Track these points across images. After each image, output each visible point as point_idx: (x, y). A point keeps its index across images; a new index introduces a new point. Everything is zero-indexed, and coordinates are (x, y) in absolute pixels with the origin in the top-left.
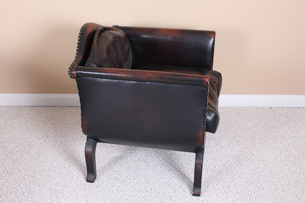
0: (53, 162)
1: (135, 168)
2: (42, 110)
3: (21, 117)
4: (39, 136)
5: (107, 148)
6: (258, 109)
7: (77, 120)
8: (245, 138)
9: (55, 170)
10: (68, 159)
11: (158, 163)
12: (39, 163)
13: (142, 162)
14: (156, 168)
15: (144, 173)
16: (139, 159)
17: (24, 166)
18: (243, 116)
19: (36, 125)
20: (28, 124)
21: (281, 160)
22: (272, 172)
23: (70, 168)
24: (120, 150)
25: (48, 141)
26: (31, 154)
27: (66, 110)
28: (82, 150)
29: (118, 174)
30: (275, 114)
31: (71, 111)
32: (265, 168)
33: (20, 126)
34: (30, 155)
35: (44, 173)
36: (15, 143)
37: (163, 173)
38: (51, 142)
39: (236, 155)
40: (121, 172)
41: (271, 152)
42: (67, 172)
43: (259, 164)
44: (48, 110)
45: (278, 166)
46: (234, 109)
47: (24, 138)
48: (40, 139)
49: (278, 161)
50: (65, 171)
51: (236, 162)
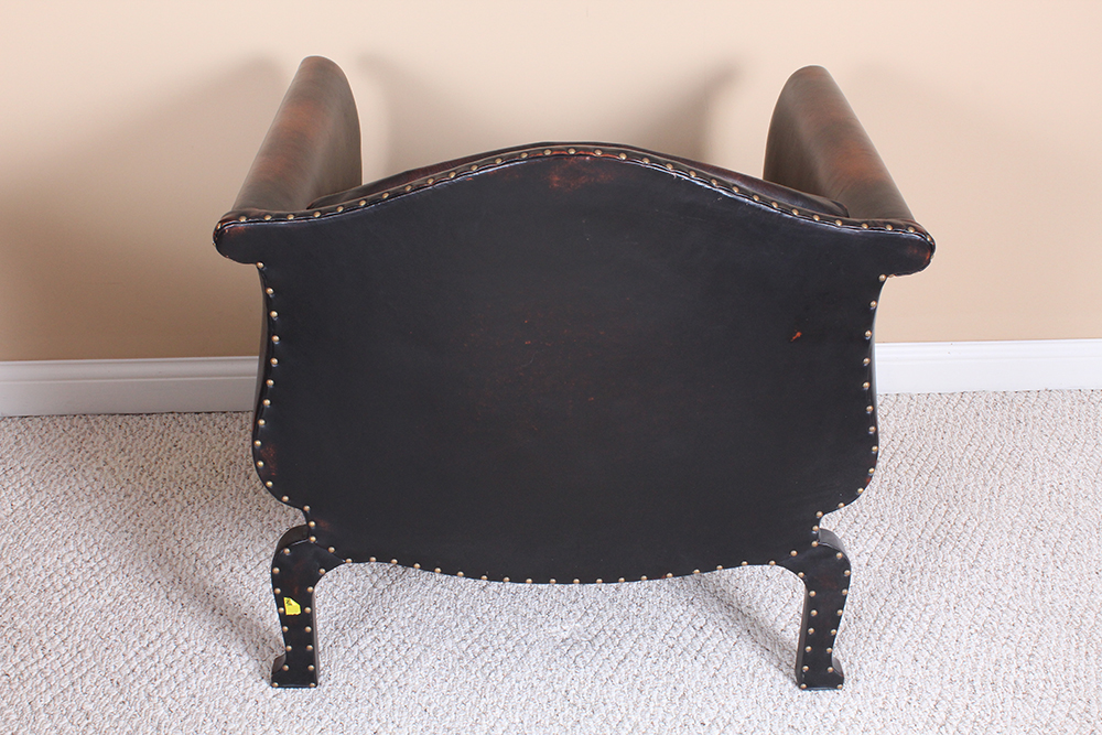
1: (666, 685)
2: (178, 428)
3: (94, 466)
4: (201, 553)
5: (517, 601)
6: (1086, 399)
8: (1078, 532)
9: (316, 716)
10: (362, 660)
11: (756, 660)
12: (235, 682)
13: (689, 659)
14: (756, 683)
15: (711, 711)
16: (671, 643)
17: (169, 701)
18: (1036, 432)
19: (173, 502)
20: (133, 499)
23: (382, 704)
24: (575, 607)
25: (247, 577)
26: (186, 640)
28: (410, 615)
29: (599, 722)
33: (100, 510)
34: (186, 646)
36: (101, 591)
37: (792, 706)
39: (1066, 609)
40: (610, 707)
42: (375, 721)
44: (205, 428)
46: (992, 401)
47: (136, 565)
48: (207, 567)
50: (363, 715)
51: (1073, 640)
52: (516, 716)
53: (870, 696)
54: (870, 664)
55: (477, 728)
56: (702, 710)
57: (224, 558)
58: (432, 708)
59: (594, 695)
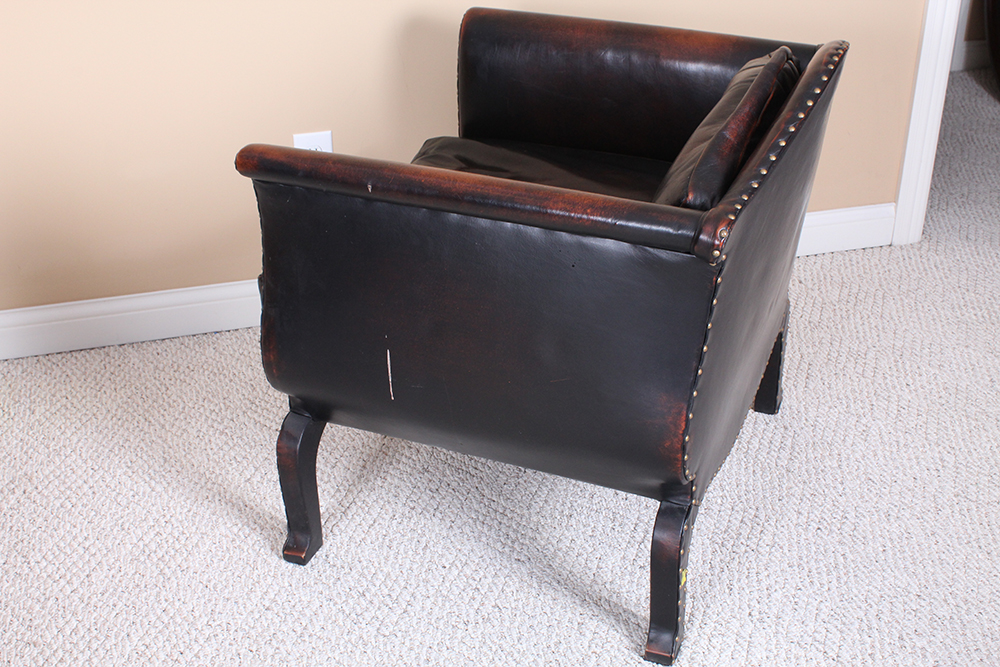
0: (93, 574)
1: (411, 540)
7: (122, 398)
9: (111, 604)
10: (147, 552)
11: (484, 510)
12: (36, 585)
13: (428, 516)
15: (449, 556)
16: (412, 505)
21: (883, 433)
22: (871, 477)
23: (168, 587)
25: (39, 496)
27: (64, 365)
28: (186, 510)
29: (357, 576)
30: (803, 280)
31: (86, 369)
32: (844, 467)
35: (74, 623)
38: (52, 498)
40: (365, 563)
41: (841, 410)
42: (163, 601)
43: (819, 456)
45: (879, 453)
49: (874, 436)
50: (152, 598)
51: (743, 463)
52: (286, 581)
53: (582, 527)
54: (579, 502)
55: (252, 595)
56: (442, 556)
57: (17, 483)
58: (212, 583)
59: (350, 556)
